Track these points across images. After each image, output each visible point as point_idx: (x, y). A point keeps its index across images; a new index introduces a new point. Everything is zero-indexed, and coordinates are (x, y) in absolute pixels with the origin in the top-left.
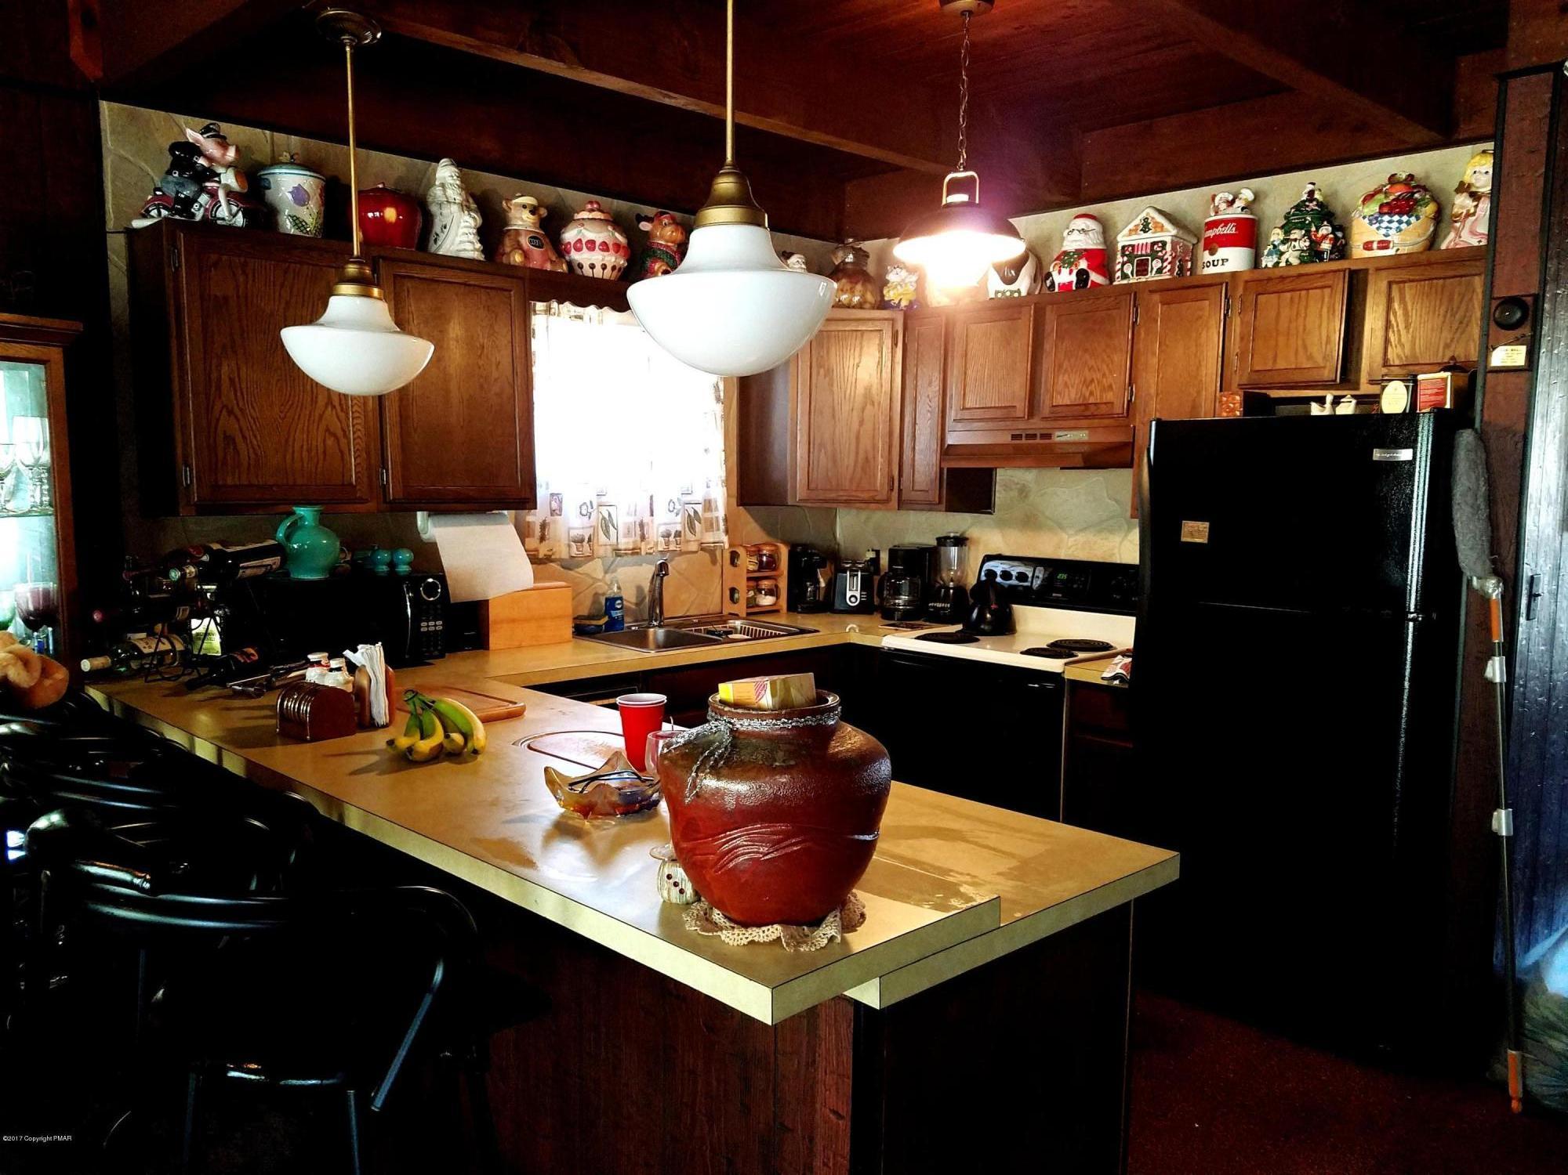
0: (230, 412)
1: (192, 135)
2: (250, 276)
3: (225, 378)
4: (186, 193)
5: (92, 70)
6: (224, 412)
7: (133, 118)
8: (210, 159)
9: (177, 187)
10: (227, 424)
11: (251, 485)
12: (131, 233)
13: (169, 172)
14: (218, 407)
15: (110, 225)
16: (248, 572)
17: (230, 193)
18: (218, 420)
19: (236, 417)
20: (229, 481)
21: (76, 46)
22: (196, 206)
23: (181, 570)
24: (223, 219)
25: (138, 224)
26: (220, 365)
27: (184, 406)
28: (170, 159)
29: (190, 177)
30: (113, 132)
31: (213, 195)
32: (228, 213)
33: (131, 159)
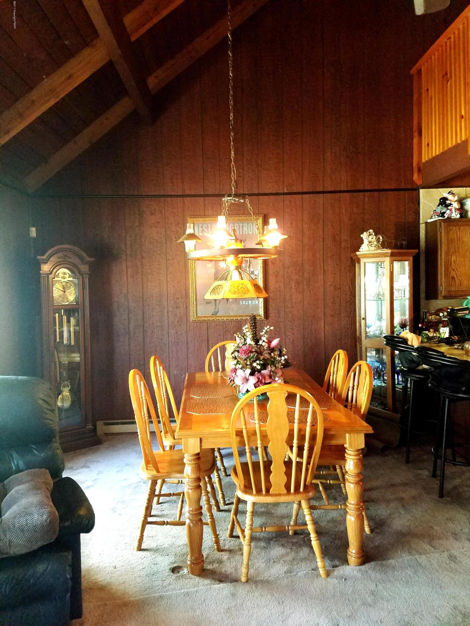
0: (454, 270)
1: (445, 195)
2: (461, 232)
3: (453, 261)
4: (444, 211)
5: (419, 182)
6: (452, 271)
7: (428, 192)
8: (451, 201)
9: (440, 209)
10: (453, 273)
11: (458, 291)
12: (426, 223)
13: (438, 206)
14: (450, 269)
15: (421, 222)
16: (460, 315)
17: (456, 209)
18: (450, 273)
19: (455, 272)
20: (453, 290)
21: (415, 177)
22: (446, 214)
23: (443, 313)
24: (453, 217)
25: (429, 221)
26: (451, 257)
27: (441, 270)
28: (439, 202)
29: (444, 206)
30: (423, 197)
31: (451, 210)
32: (456, 215)
33: (427, 203)
